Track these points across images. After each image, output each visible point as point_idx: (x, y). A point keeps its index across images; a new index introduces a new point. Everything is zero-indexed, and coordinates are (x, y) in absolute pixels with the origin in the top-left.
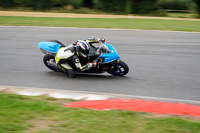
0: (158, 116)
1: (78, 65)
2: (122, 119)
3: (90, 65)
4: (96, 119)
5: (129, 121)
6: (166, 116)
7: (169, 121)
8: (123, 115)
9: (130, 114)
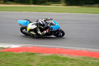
0: (46, 55)
1: (39, 32)
2: (28, 56)
3: (45, 32)
4: (15, 57)
5: (32, 57)
6: (50, 54)
7: (52, 57)
8: (29, 55)
9: (32, 54)
